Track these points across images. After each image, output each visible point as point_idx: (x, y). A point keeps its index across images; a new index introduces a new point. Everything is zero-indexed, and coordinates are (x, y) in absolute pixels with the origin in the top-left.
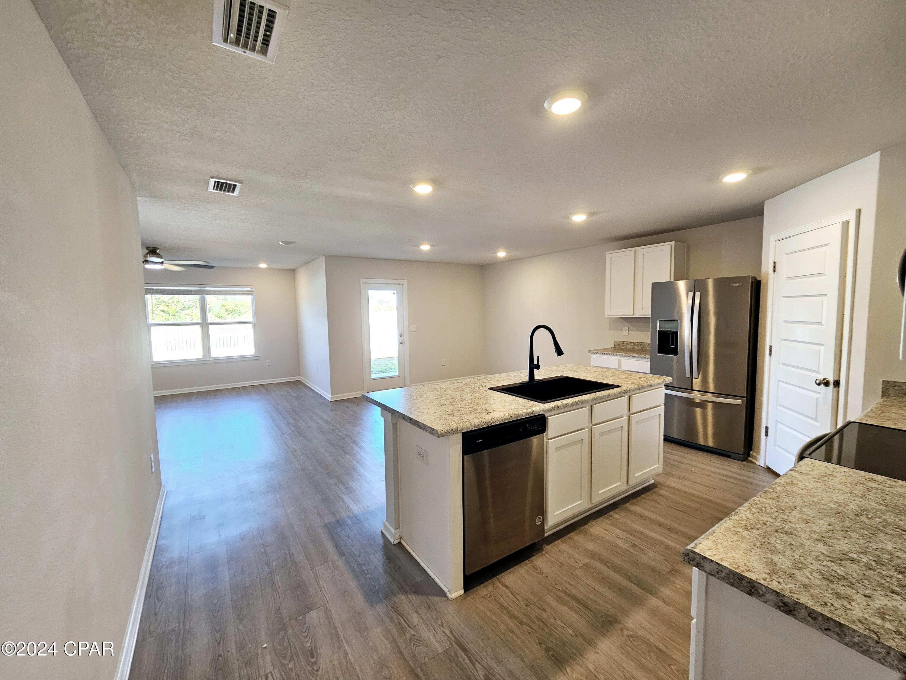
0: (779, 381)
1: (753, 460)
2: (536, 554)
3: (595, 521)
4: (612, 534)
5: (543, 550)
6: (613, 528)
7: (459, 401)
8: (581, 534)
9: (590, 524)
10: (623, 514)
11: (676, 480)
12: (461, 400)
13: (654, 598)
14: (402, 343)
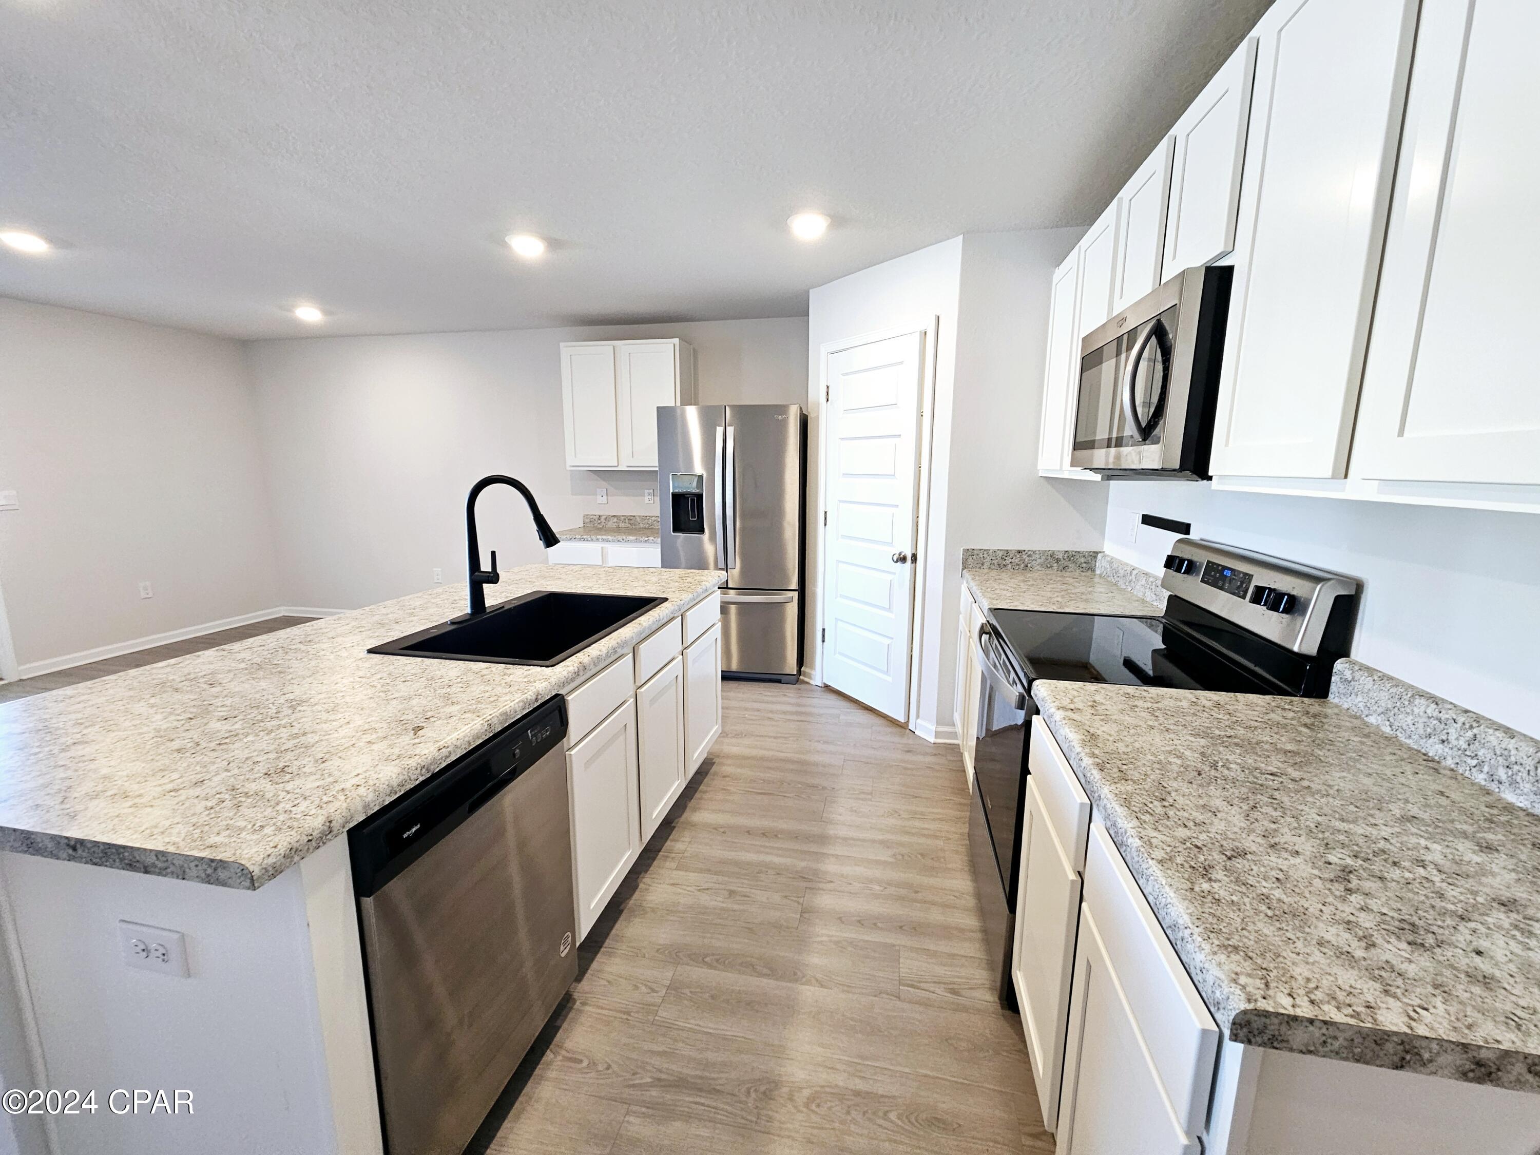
0: (838, 561)
1: (806, 679)
2: (563, 1021)
3: (647, 875)
4: (685, 887)
5: (575, 1001)
6: (681, 873)
7: (286, 711)
8: (635, 916)
9: (641, 886)
10: (687, 836)
11: (734, 740)
12: (293, 708)
13: (804, 987)
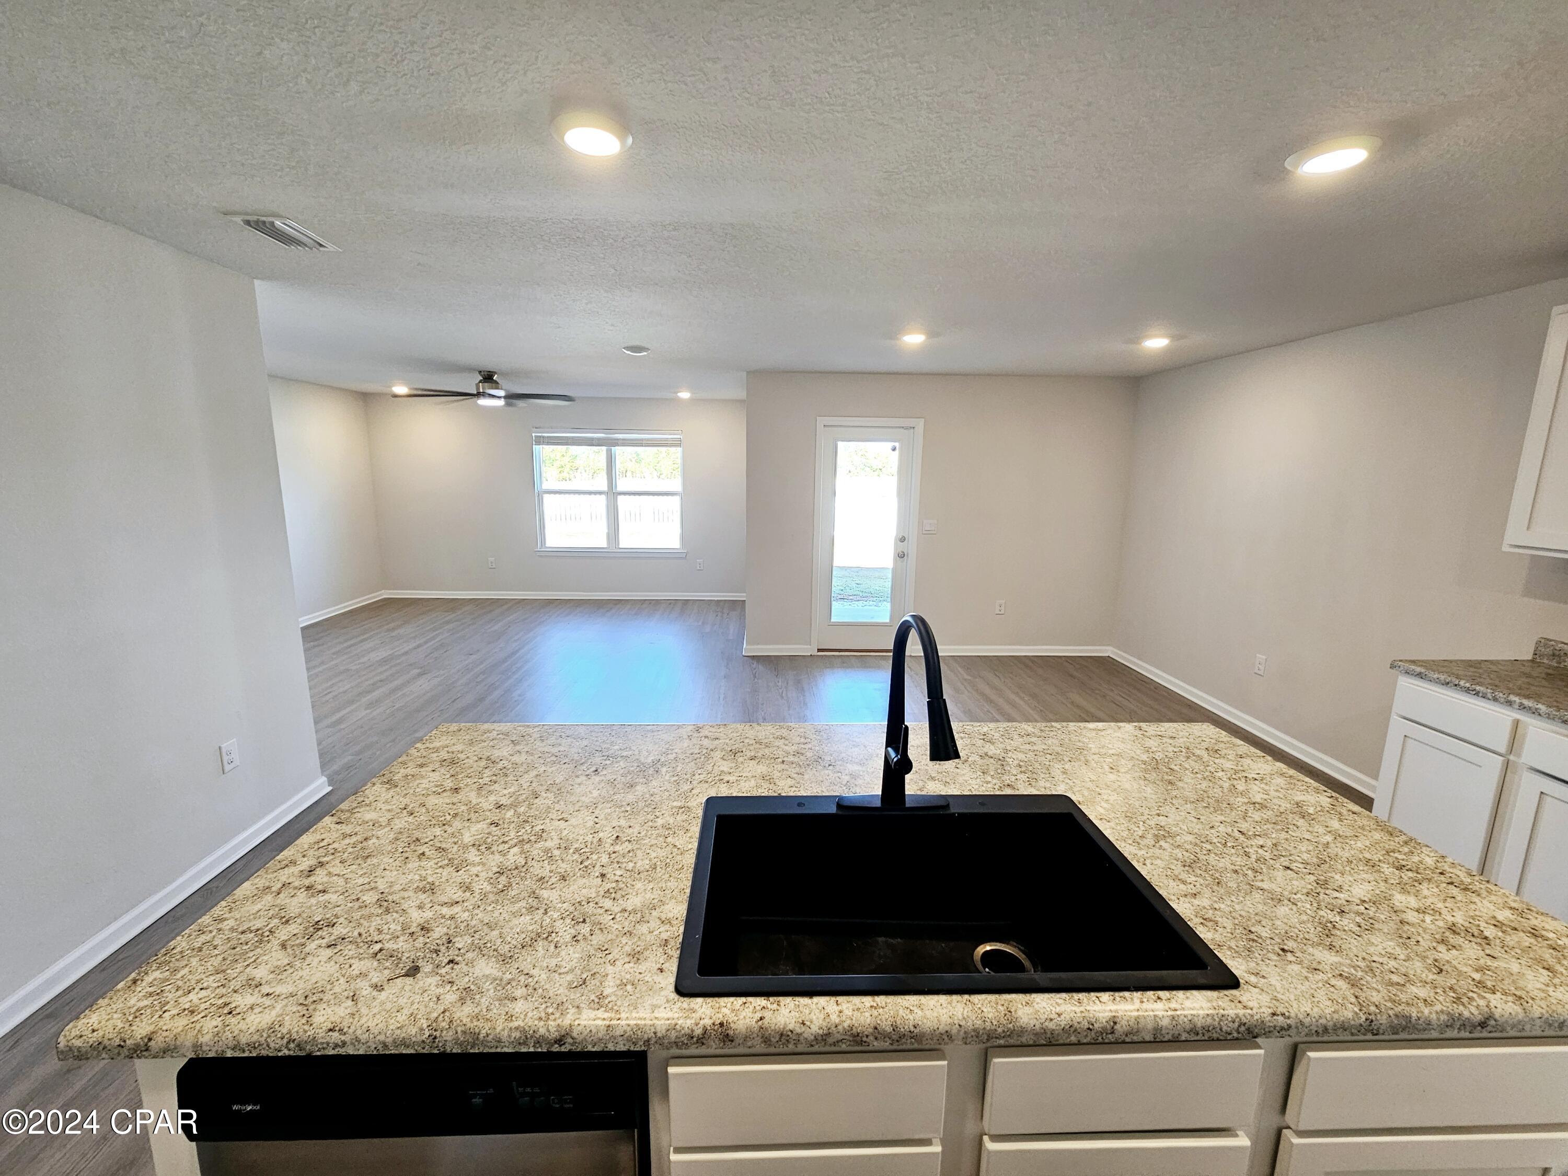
14: (901, 556)
